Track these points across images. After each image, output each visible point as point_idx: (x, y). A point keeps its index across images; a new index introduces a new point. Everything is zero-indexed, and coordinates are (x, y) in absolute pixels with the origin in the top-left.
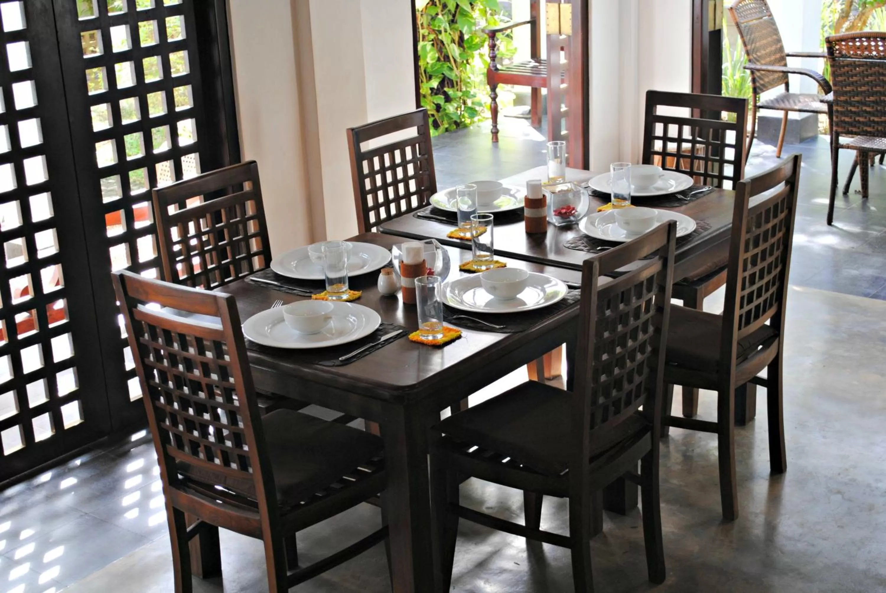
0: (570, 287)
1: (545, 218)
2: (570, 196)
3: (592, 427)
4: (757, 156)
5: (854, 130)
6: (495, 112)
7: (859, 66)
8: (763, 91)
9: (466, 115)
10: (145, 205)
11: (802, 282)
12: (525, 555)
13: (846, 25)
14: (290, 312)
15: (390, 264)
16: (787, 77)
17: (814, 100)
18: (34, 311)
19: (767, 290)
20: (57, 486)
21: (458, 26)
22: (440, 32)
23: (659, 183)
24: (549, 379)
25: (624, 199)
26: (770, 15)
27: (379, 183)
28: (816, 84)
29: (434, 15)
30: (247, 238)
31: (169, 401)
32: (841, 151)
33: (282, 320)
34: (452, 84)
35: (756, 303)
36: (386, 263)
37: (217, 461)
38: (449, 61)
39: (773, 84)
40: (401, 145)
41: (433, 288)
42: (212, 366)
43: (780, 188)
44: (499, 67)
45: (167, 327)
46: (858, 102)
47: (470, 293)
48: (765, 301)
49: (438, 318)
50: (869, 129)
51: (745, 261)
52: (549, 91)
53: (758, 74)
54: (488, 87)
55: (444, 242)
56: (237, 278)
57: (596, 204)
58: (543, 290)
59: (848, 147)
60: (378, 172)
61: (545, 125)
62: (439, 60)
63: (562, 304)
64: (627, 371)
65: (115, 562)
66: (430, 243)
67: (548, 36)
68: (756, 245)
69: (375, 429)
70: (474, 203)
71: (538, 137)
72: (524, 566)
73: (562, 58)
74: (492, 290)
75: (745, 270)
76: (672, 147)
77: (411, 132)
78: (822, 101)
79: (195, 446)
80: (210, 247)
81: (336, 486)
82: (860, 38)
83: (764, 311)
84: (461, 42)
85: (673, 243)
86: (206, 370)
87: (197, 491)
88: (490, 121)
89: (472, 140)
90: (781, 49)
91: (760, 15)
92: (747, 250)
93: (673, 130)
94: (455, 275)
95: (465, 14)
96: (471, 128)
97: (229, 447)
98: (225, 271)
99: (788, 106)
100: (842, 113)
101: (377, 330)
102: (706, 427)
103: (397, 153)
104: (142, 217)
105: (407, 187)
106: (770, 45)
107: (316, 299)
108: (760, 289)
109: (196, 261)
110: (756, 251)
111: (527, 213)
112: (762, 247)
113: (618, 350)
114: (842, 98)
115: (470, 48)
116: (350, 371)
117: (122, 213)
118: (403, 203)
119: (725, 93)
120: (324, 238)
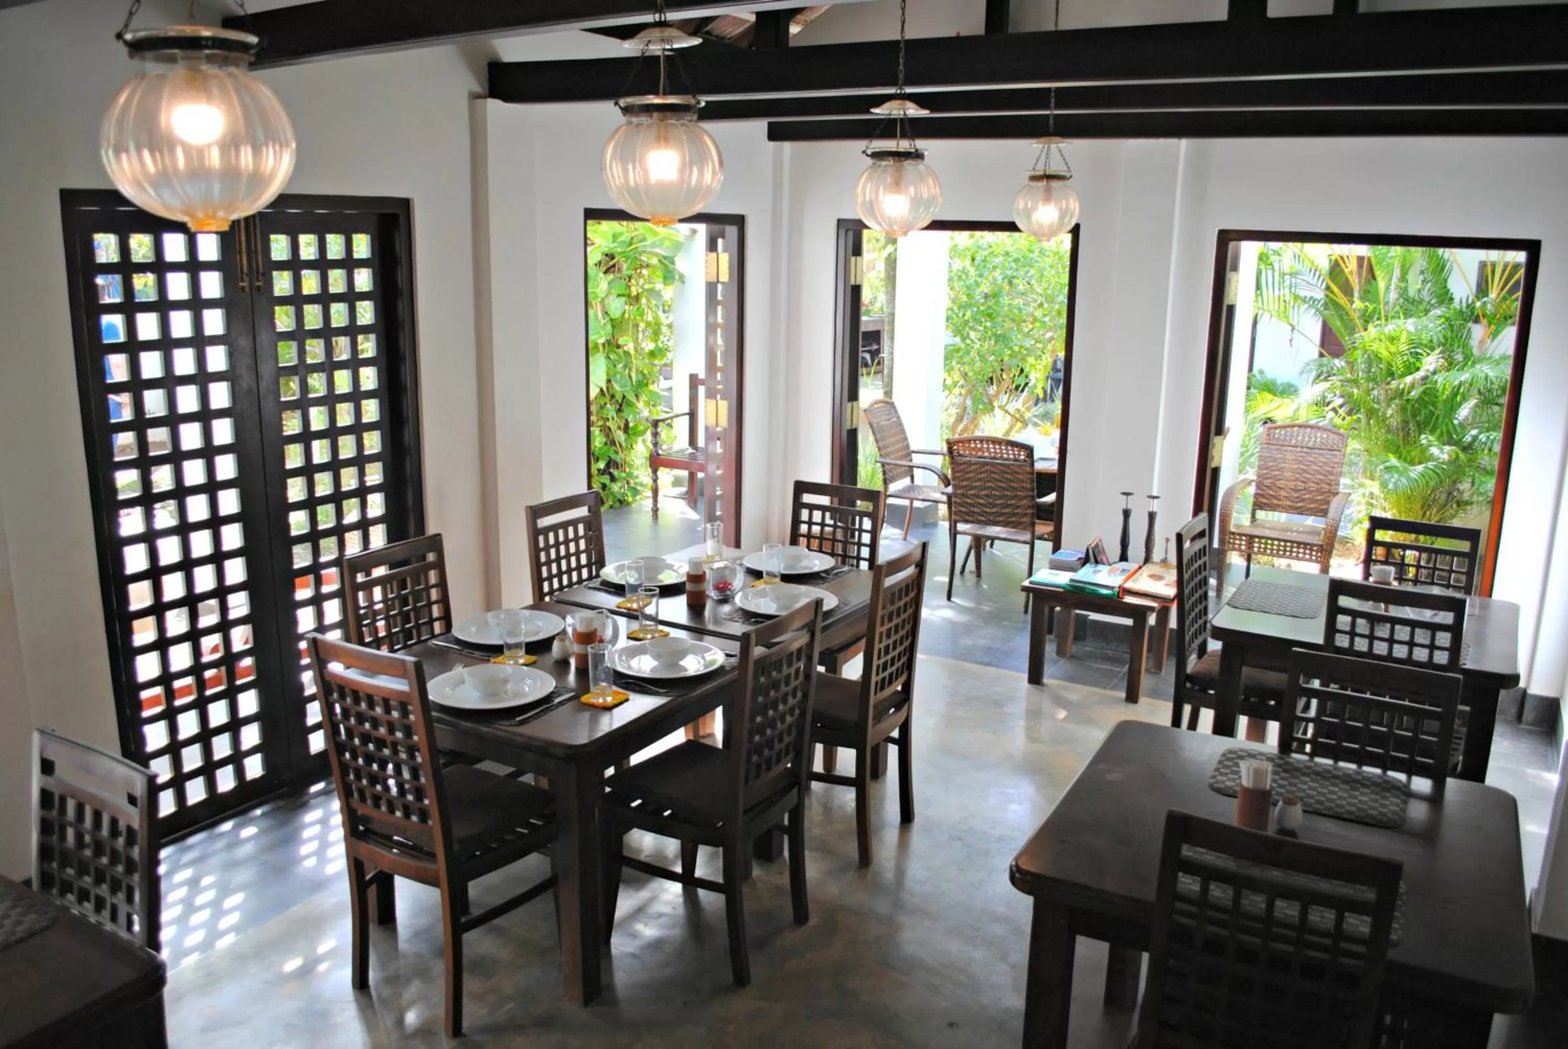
0: (727, 655)
1: (704, 592)
2: (727, 572)
3: (746, 783)
4: (886, 538)
5: (970, 518)
6: (655, 492)
7: (974, 464)
8: (891, 482)
9: (629, 494)
10: (333, 570)
11: (928, 652)
12: (681, 900)
13: (961, 427)
14: (469, 674)
15: (564, 632)
16: (912, 471)
17: (935, 491)
18: (223, 669)
19: (899, 659)
20: (238, 835)
21: (625, 414)
22: (608, 419)
23: (805, 563)
24: (703, 737)
25: (774, 576)
26: (899, 417)
27: (553, 556)
28: (936, 477)
29: (602, 403)
30: (430, 604)
31: (355, 757)
32: (958, 536)
33: (463, 682)
34: (617, 465)
35: (889, 670)
36: (559, 630)
37: (398, 814)
38: (615, 445)
39: (900, 477)
40: (574, 523)
41: (604, 655)
42: (397, 725)
43: (911, 571)
44: (660, 452)
45: (355, 688)
46: (973, 495)
47: (637, 659)
48: (897, 670)
49: (609, 682)
50: (982, 518)
51: (881, 634)
52: (706, 474)
53: (887, 467)
54: (650, 470)
55: (613, 612)
56: (419, 642)
57: (750, 579)
58: (703, 658)
59: (964, 533)
60: (553, 546)
61: (701, 506)
62: (606, 444)
63: (720, 671)
64: (778, 731)
65: (294, 908)
66: (602, 612)
67: (707, 428)
68: (890, 620)
69: (544, 783)
70: (640, 575)
71: (693, 515)
72: (681, 911)
73: (718, 448)
74: (657, 657)
75: (880, 642)
76: (816, 529)
77: (582, 512)
78: (943, 493)
79: (377, 799)
80: (395, 612)
81: (509, 837)
82: (975, 440)
83: (897, 678)
84: (626, 429)
85: (820, 617)
86: (391, 729)
87: (376, 841)
88: (651, 501)
89: (634, 516)
90: (908, 446)
91: (889, 417)
92: (882, 624)
93: (817, 516)
94: (623, 642)
95: (630, 404)
96: (633, 505)
97: (410, 802)
98: (408, 635)
99: (912, 495)
100: (961, 505)
101: (552, 693)
102: (844, 781)
103: (571, 529)
104: (330, 582)
105: (578, 560)
106: (898, 442)
107: (495, 663)
108: (893, 659)
109: (381, 624)
110: (890, 625)
111: (688, 587)
112: (895, 622)
113: (771, 713)
114: (960, 491)
115: (634, 434)
116: (526, 730)
117: (311, 578)
118: (575, 574)
119: (860, 485)
120: (499, 607)
